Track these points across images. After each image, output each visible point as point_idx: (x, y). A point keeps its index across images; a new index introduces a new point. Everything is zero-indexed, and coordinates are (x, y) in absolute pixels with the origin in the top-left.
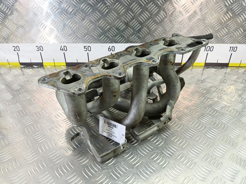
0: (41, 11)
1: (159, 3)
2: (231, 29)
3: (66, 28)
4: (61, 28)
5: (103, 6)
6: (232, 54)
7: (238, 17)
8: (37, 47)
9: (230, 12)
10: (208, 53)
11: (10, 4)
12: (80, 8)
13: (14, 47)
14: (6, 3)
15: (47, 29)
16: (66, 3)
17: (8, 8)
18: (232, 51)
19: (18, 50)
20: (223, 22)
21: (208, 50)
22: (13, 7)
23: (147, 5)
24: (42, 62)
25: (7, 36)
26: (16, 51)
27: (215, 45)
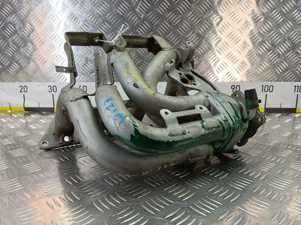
1: (200, 32)
2: (292, 63)
3: (88, 64)
4: (82, 63)
6: (298, 95)
7: (299, 48)
8: (50, 87)
9: (288, 42)
10: (266, 95)
11: (26, 34)
13: (21, 87)
14: (21, 34)
17: (22, 39)
18: (298, 92)
19: (26, 91)
20: (280, 54)
21: (266, 90)
22: (28, 38)
23: (186, 35)
24: (53, 107)
25: (15, 73)
26: (23, 92)
27: (275, 84)
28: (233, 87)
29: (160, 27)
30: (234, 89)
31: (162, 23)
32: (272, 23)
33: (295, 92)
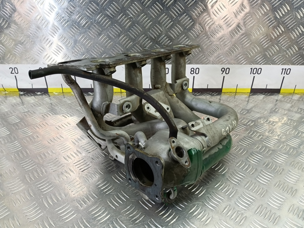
0: (46, 23)
1: (194, 14)
2: (283, 47)
3: (77, 46)
4: (71, 45)
5: (125, 18)
6: (284, 77)
7: (292, 32)
9: (282, 26)
10: (254, 77)
11: (7, 14)
12: (95, 21)
13: (11, 69)
14: (1, 14)
15: (54, 47)
16: (78, 13)
17: (4, 20)
18: (284, 74)
19: (17, 72)
20: (273, 39)
21: (254, 72)
22: (11, 18)
23: (179, 17)
24: (46, 88)
25: (2, 55)
26: (14, 73)
27: (263, 67)
28: (223, 70)
29: (152, 8)
30: (224, 71)
31: (154, 4)
32: (269, 5)
33: (282, 74)
